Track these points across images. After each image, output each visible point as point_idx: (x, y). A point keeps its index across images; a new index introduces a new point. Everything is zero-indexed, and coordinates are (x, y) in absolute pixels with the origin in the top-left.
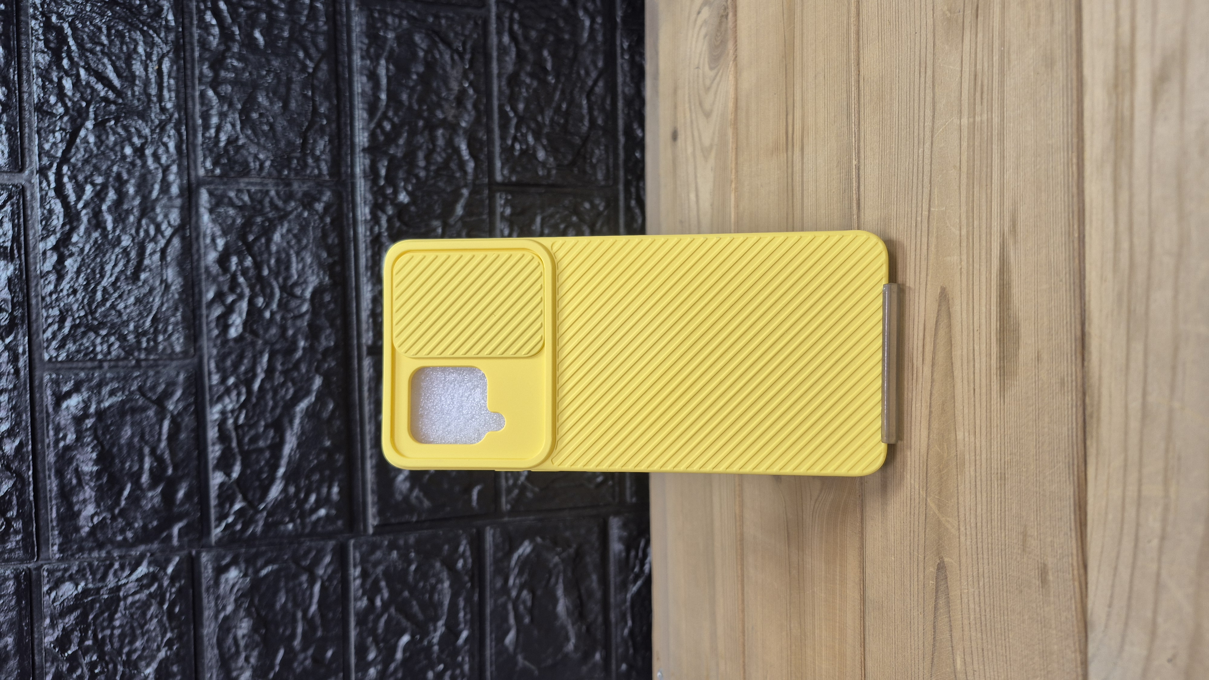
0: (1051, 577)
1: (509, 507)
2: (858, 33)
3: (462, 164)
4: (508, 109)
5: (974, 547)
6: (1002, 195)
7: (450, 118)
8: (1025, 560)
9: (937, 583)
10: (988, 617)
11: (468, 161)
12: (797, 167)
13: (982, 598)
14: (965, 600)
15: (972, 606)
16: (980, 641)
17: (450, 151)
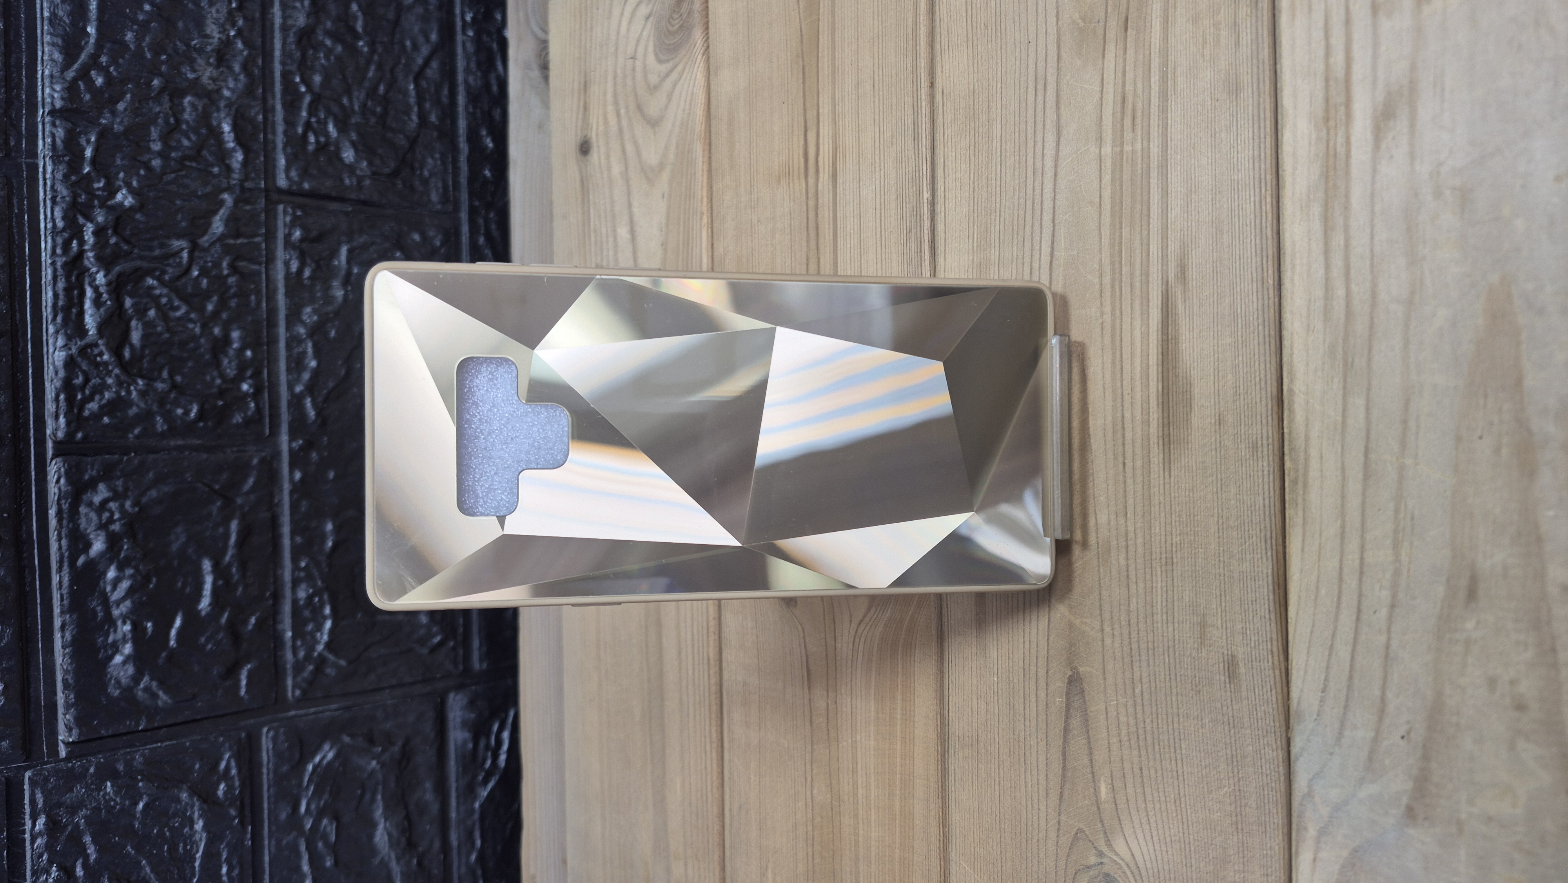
0: (1242, 670)
1: (298, 693)
2: (932, 34)
3: (223, 156)
4: (298, 80)
5: (1126, 649)
6: (1165, 237)
7: (205, 80)
8: (1204, 654)
9: (1068, 699)
10: (1149, 728)
11: (234, 150)
12: (825, 198)
13: (1139, 708)
14: (1113, 713)
15: (1123, 719)
16: (1136, 760)
17: (204, 131)
